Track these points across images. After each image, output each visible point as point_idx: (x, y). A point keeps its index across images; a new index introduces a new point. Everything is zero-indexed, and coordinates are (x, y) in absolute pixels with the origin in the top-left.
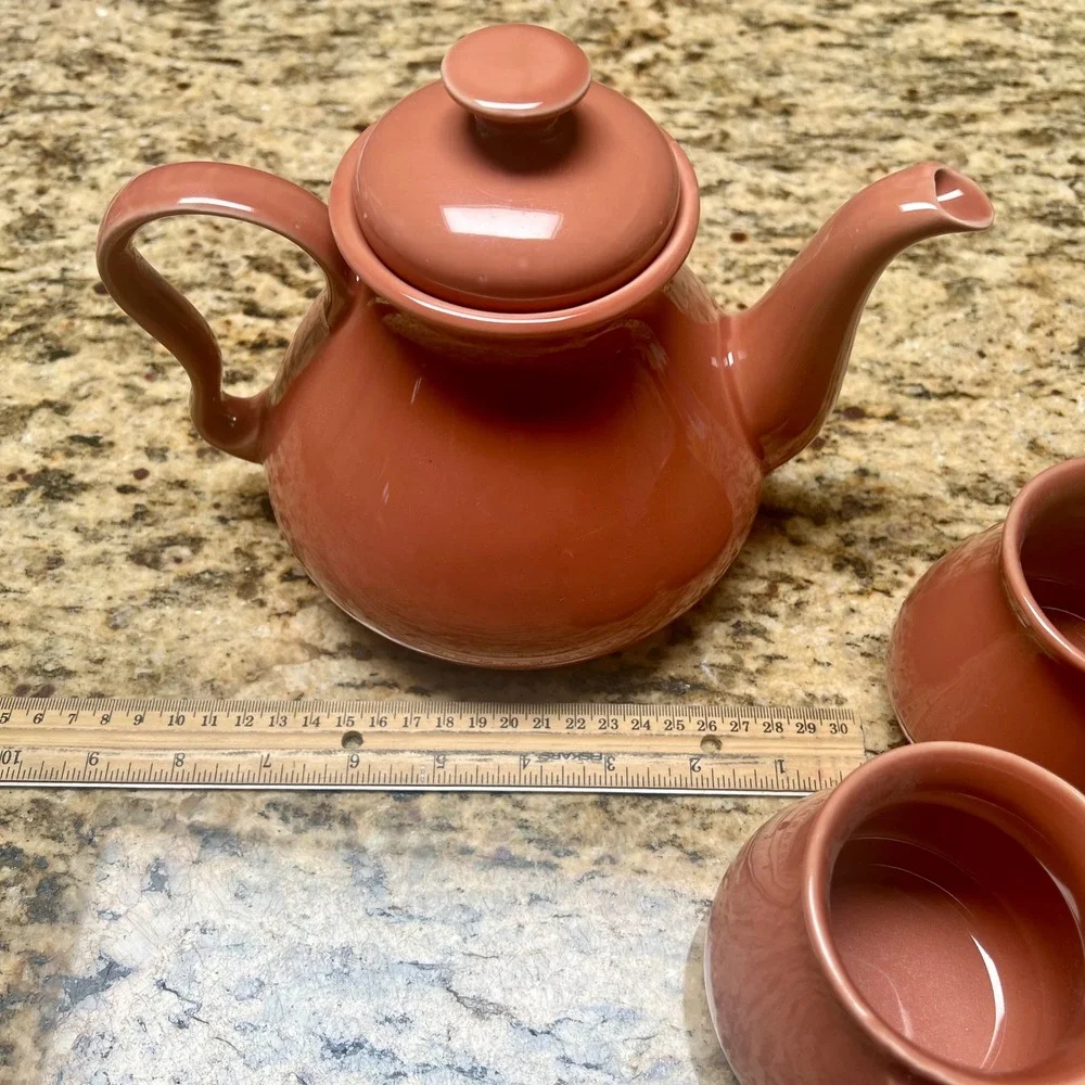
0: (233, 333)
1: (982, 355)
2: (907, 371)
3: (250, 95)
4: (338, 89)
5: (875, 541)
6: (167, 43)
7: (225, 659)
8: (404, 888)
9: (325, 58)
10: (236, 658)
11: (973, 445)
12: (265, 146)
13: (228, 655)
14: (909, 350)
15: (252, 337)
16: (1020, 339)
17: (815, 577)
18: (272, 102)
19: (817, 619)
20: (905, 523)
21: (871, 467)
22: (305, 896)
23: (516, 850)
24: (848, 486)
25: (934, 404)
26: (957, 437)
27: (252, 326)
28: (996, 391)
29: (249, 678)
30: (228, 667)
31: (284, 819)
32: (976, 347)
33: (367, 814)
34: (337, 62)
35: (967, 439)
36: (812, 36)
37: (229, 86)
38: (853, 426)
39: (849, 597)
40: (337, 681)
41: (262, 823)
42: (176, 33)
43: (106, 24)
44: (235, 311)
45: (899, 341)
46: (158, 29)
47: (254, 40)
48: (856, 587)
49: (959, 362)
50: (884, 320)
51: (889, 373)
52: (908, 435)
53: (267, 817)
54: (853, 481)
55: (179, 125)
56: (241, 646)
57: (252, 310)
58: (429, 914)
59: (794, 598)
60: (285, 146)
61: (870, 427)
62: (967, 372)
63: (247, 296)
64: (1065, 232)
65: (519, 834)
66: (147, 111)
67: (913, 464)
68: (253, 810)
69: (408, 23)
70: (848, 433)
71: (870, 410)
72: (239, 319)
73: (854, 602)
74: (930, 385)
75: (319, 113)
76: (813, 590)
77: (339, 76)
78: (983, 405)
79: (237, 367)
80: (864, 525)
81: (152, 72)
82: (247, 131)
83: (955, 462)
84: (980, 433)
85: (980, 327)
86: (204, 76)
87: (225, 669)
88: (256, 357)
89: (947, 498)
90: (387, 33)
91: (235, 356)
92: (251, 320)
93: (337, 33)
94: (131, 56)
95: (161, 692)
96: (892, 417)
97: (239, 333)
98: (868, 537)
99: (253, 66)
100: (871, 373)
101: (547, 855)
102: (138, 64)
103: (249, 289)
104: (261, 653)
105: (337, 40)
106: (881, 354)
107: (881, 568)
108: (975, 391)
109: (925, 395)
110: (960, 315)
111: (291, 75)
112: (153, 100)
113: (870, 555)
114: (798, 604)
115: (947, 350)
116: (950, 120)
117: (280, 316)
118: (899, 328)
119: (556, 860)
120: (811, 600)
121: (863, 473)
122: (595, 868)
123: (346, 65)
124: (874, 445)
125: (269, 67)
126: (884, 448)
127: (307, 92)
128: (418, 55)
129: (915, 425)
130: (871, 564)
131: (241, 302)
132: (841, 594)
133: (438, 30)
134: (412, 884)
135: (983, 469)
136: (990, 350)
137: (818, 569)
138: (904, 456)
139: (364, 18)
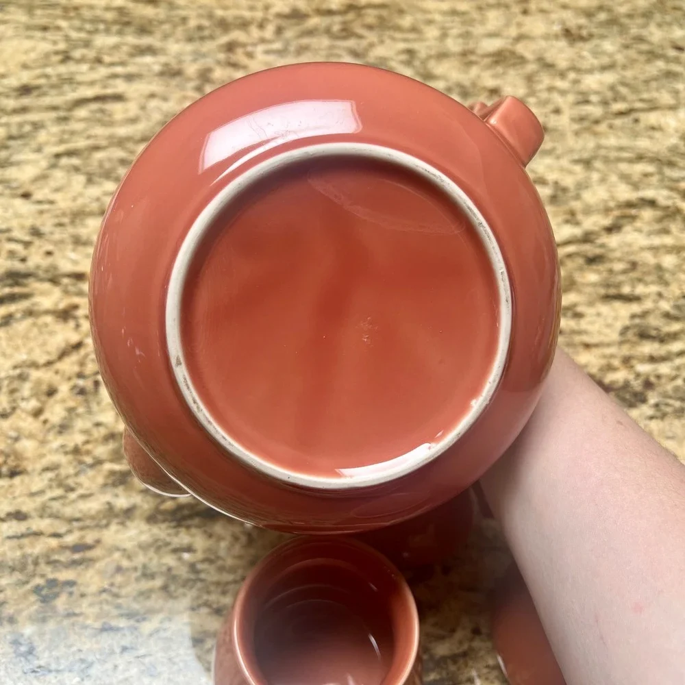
8: (46, 654)
23: (114, 623)
33: (24, 613)
34: (11, 155)
40: (5, 535)
58: (61, 667)
65: (115, 612)
69: (55, 129)
77: (12, 164)
90: (42, 136)
93: (11, 138)
101: (132, 622)
105: (12, 143)
119: (136, 624)
123: (16, 158)
128: (61, 148)
133: (73, 133)
134: (51, 652)
139: (27, 128)
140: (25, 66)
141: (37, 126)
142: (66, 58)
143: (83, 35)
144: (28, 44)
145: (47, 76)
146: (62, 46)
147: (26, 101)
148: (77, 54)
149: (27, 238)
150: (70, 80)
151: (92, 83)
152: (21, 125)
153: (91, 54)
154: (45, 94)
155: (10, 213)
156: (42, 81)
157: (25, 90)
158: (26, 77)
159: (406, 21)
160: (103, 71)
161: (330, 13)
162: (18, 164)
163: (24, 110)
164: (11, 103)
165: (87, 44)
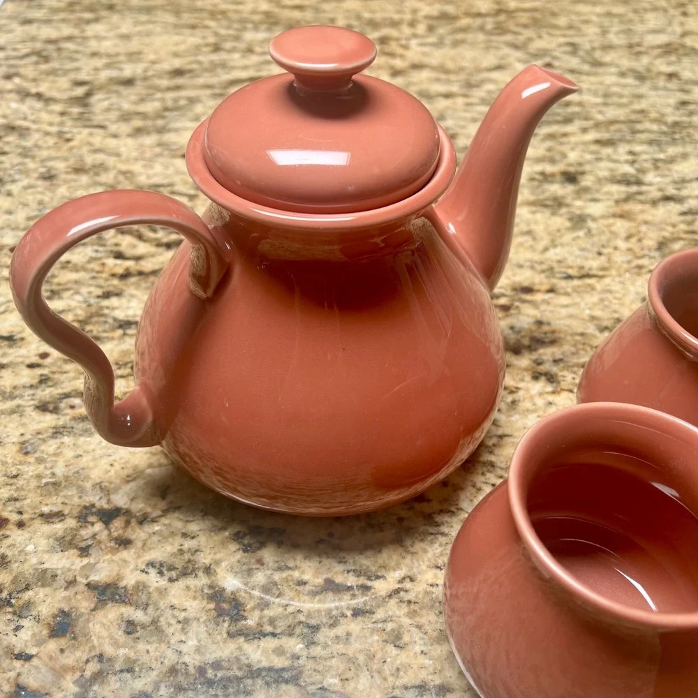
0: (107, 269)
1: (600, 254)
2: (555, 265)
3: (112, 143)
4: (169, 137)
5: (556, 361)
6: (57, 119)
7: (109, 468)
8: (257, 613)
9: (160, 122)
10: (117, 466)
11: (606, 303)
12: (124, 167)
13: (112, 465)
14: (553, 254)
15: (120, 271)
16: (622, 245)
17: (521, 385)
18: (127, 146)
19: (528, 410)
20: (573, 349)
21: (544, 319)
22: (179, 626)
23: (339, 579)
24: (531, 331)
25: (576, 282)
26: (595, 298)
27: (120, 265)
28: (614, 272)
29: (128, 479)
30: (112, 473)
31: (161, 573)
32: (596, 249)
33: (224, 564)
34: (167, 123)
35: (602, 300)
36: (460, 101)
37: (98, 139)
38: (528, 297)
39: (546, 396)
41: (143, 577)
42: (62, 114)
43: (16, 111)
44: (108, 257)
45: (546, 249)
46: (51, 112)
47: (113, 115)
48: (549, 388)
49: (586, 259)
50: (534, 239)
51: (544, 267)
52: (564, 300)
53: (147, 573)
54: (534, 328)
55: (66, 159)
56: (121, 459)
57: (119, 256)
58: (278, 631)
59: (510, 399)
60: (137, 167)
61: (539, 297)
62: (594, 264)
63: (115, 249)
64: (634, 189)
66: (45, 153)
67: (571, 316)
68: (136, 569)
70: (524, 301)
71: (536, 287)
72: (111, 262)
73: (550, 398)
74: (571, 272)
75: (158, 150)
76: (521, 393)
77: (169, 131)
78: (607, 281)
79: (111, 289)
80: (547, 353)
81: (47, 134)
82: (111, 161)
83: (598, 313)
84: (610, 296)
85: (596, 239)
86: (81, 135)
87: (109, 474)
88: (124, 282)
89: (597, 333)
90: (199, 109)
91: (110, 283)
92: (119, 262)
93: (166, 109)
94: (34, 126)
95: (62, 494)
96: (551, 290)
97: (111, 269)
98: (551, 359)
99: (113, 128)
100: (532, 268)
101: (362, 580)
102: (38, 131)
103: (116, 245)
104: (137, 462)
105: (167, 114)
106: (537, 257)
107: (564, 376)
108: (601, 273)
109: (569, 277)
110: (581, 233)
111: (138, 132)
112: (49, 148)
113: (554, 369)
114: (514, 402)
115: (577, 252)
116: (551, 136)
117: (138, 258)
118: (545, 242)
119: (369, 583)
120: (522, 399)
121: (539, 323)
122: (400, 586)
123: (173, 125)
124: (543, 307)
125: (124, 128)
126: (550, 308)
127: (150, 140)
129: (567, 294)
130: (556, 375)
131: (111, 252)
132: (541, 394)
135: (616, 316)
136: (605, 251)
137: (522, 380)
138: (564, 312)
139: (182, 102)
140: (176, 55)
141: (192, 101)
142: (217, 48)
143: (231, 32)
144: (177, 38)
145: (199, 63)
146: (212, 40)
147: (179, 81)
148: (228, 45)
149: (192, 192)
150: (224, 65)
151: (245, 68)
152: (176, 100)
153: (242, 45)
154: (198, 76)
155: (171, 171)
156: (195, 66)
157: (178, 73)
158: (177, 63)
159: (562, 21)
160: (254, 59)
161: (479, 15)
162: (176, 130)
163: (178, 88)
164: (165, 83)
165: (237, 38)
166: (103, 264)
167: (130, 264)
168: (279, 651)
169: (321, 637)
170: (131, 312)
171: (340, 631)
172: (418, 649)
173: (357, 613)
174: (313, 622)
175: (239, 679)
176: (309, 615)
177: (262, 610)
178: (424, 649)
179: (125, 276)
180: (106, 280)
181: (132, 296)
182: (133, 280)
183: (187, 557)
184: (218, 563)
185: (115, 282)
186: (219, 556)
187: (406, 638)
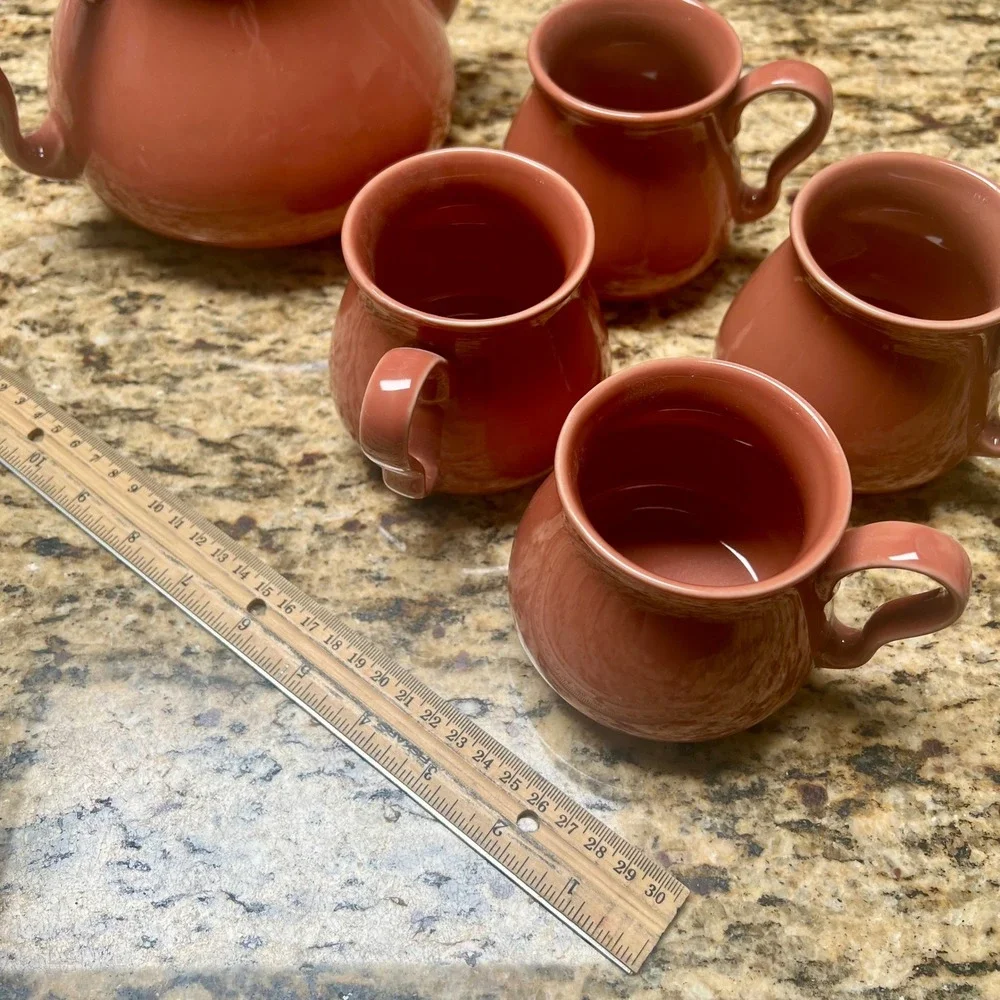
0: (8, 27)
15: (23, 29)
21: (514, 89)
22: (46, 374)
23: (211, 340)
24: (494, 103)
27: (25, 22)
31: (34, 330)
33: (97, 324)
38: (504, 64)
41: (16, 333)
44: (11, 13)
53: (20, 329)
54: (498, 99)
58: (141, 380)
61: (515, 64)
65: (214, 330)
68: (10, 325)
70: (498, 69)
71: (516, 54)
72: (14, 18)
79: (11, 49)
88: (27, 41)
91: (9, 43)
92: (23, 18)
97: (13, 28)
101: (235, 341)
104: (20, 231)
117: (45, 14)
119: (240, 344)
121: (506, 94)
122: (272, 347)
124: (518, 76)
131: (16, 6)
166: (5, 21)
167: (36, 20)
168: (139, 396)
169: (182, 386)
170: (30, 76)
171: (202, 382)
172: (275, 398)
173: (222, 368)
174: (177, 374)
175: (96, 416)
176: (175, 368)
177: (128, 362)
178: (282, 399)
179: (29, 34)
180: (7, 39)
181: (34, 58)
182: (37, 39)
183: (61, 316)
184: (91, 322)
185: (17, 41)
186: (93, 316)
187: (266, 390)
